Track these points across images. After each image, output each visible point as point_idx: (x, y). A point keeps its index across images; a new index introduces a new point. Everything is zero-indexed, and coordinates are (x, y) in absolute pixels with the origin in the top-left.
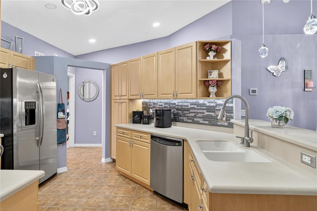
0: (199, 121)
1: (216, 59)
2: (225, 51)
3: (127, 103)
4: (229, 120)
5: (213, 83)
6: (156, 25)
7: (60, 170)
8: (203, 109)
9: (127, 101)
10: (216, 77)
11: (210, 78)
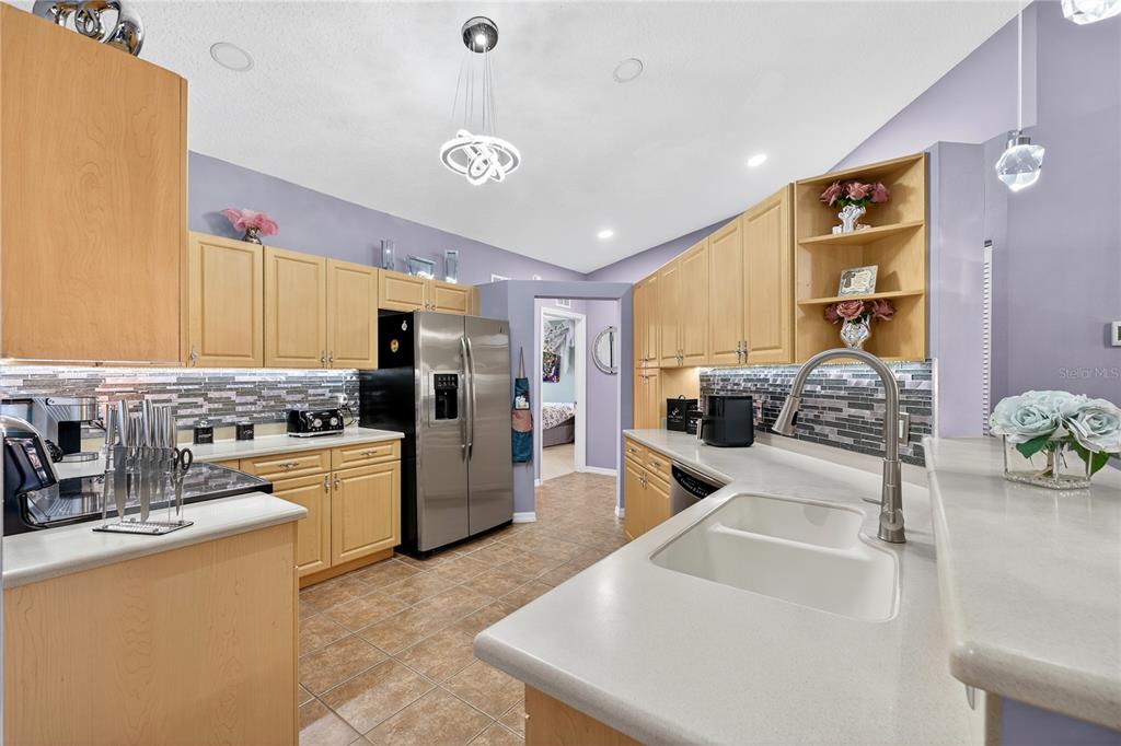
0: (827, 436)
1: (866, 229)
2: (905, 192)
3: (657, 377)
4: (919, 439)
5: (849, 312)
6: (757, 160)
7: (519, 517)
8: (839, 397)
9: (656, 372)
10: (867, 291)
11: (846, 293)
